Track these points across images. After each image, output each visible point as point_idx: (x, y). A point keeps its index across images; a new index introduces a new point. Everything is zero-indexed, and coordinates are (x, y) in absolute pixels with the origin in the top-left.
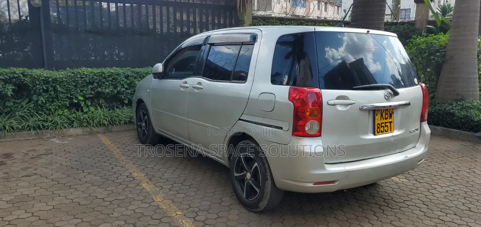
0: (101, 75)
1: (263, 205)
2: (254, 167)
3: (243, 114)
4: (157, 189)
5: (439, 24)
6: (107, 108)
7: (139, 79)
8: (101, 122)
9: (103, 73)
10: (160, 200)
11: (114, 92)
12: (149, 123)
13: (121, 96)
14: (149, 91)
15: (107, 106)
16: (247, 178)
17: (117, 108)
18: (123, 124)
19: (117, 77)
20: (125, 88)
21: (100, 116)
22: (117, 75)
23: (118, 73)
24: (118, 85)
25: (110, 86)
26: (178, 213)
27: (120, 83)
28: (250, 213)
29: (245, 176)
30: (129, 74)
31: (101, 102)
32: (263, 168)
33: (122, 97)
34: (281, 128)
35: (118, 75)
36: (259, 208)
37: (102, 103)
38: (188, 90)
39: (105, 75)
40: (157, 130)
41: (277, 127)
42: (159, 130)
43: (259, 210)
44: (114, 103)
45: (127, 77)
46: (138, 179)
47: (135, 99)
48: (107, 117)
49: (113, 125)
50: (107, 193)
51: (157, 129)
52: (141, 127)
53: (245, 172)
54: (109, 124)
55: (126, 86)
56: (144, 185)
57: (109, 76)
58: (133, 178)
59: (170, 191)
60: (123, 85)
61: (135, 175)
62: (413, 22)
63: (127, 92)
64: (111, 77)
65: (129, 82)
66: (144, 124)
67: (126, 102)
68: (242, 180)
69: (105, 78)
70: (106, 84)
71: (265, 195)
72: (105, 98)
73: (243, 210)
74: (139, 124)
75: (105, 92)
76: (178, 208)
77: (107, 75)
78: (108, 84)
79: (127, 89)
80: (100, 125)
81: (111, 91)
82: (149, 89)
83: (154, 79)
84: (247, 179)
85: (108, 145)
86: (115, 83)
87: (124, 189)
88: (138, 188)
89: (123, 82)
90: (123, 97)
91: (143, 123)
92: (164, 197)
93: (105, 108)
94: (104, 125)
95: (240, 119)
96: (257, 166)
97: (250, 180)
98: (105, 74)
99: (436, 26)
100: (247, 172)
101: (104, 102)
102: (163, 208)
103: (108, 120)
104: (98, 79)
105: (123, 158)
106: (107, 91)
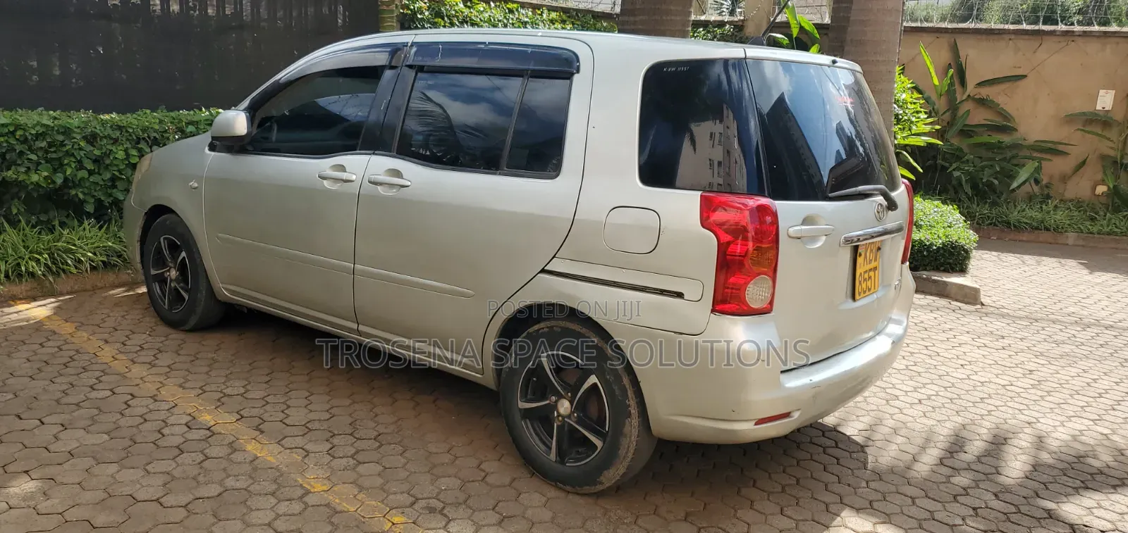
0: (13, 133)
1: (611, 476)
2: (586, 386)
3: (554, 257)
4: (294, 455)
5: (795, 32)
6: (34, 227)
7: (125, 146)
8: (23, 268)
9: (18, 127)
10: (325, 488)
11: (54, 182)
12: (193, 270)
13: (73, 192)
14: (196, 185)
15: (34, 222)
16: (558, 412)
17: (63, 225)
18: (87, 271)
19: (61, 138)
20: (86, 169)
21: (15, 249)
22: (63, 133)
23: (64, 127)
24: (66, 162)
25: (41, 163)
26: (396, 520)
27: (73, 155)
28: (571, 496)
29: (554, 407)
30: (98, 132)
31: (15, 211)
32: (616, 388)
33: (77, 195)
34: (680, 295)
35: (67, 132)
36: (601, 483)
37: (19, 212)
38: (354, 189)
39: (27, 134)
40: (224, 290)
41: (662, 292)
42: (233, 292)
43: (600, 488)
44: (53, 213)
45: (92, 139)
46: (223, 432)
47: (136, 205)
48: (40, 254)
49: (59, 274)
50: (159, 480)
51: (226, 289)
52: (162, 280)
53: (554, 398)
54: (46, 273)
55: (90, 166)
56: (249, 448)
57: (38, 136)
58: (209, 429)
59: (334, 457)
60: (80, 162)
61: (207, 419)
62: (741, 23)
63: (91, 180)
64: (44, 139)
65: (97, 152)
66: (174, 273)
67: (90, 208)
68: (543, 418)
69: (25, 141)
70: (28, 159)
71: (622, 452)
72: (29, 202)
73: (552, 493)
74: (153, 272)
75: (28, 182)
76: (387, 505)
77: (34, 132)
78: (34, 157)
79: (91, 173)
80: (20, 275)
81: (45, 178)
82: (199, 179)
83: (213, 153)
84: (559, 415)
85: (69, 336)
86: (54, 156)
87: (199, 464)
88: (238, 457)
89: (82, 153)
90: (81, 196)
91: (169, 271)
92: (328, 478)
93: (27, 229)
94: (32, 275)
95: (543, 271)
96: (595, 385)
97: (569, 417)
98: (24, 129)
99: (789, 36)
100: (560, 397)
101: (23, 210)
102: (346, 510)
103: (42, 260)
104: (5, 145)
105: (137, 371)
106: (35, 178)
